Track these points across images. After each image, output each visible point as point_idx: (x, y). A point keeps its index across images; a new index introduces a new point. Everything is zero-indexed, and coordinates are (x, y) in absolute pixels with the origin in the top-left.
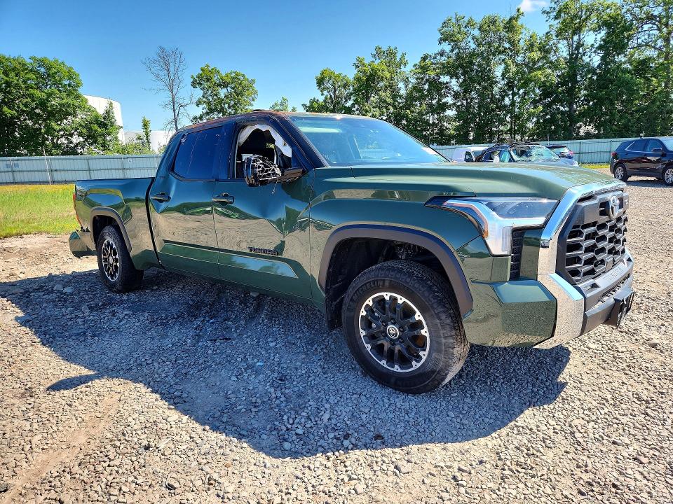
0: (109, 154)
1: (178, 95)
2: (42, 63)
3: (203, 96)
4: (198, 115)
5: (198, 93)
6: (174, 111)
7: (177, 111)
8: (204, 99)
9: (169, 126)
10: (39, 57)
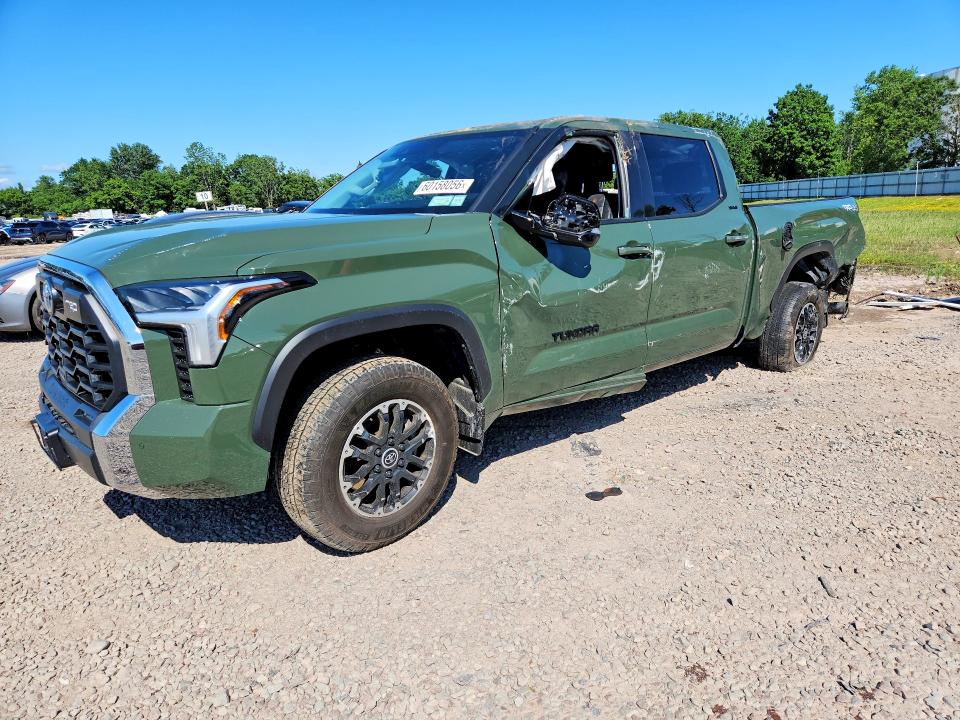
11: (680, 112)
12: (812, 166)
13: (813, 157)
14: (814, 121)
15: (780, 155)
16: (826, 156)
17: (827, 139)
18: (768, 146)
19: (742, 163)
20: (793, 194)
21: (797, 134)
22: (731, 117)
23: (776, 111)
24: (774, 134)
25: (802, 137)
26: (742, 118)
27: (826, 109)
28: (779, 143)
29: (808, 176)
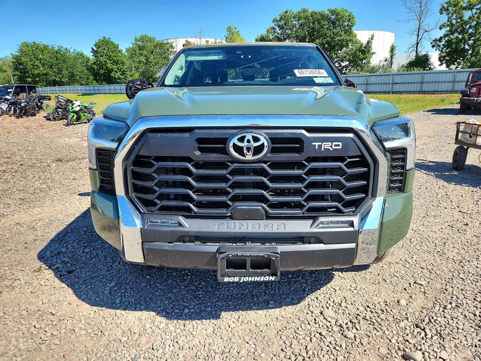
0: (361, 74)
1: (425, 22)
2: (333, 12)
3: (448, 21)
4: (438, 37)
5: (444, 18)
6: (418, 36)
7: (420, 36)
8: (449, 23)
9: (411, 49)
10: (332, 9)
11: (34, 43)
12: (119, 78)
13: (119, 74)
14: (115, 56)
15: (102, 71)
16: (124, 74)
17: (123, 66)
18: (95, 66)
19: (77, 75)
20: (113, 91)
21: (108, 62)
22: (66, 49)
23: (95, 49)
24: (97, 61)
25: (111, 63)
26: (72, 50)
27: (119, 51)
28: (101, 65)
29: (118, 83)
